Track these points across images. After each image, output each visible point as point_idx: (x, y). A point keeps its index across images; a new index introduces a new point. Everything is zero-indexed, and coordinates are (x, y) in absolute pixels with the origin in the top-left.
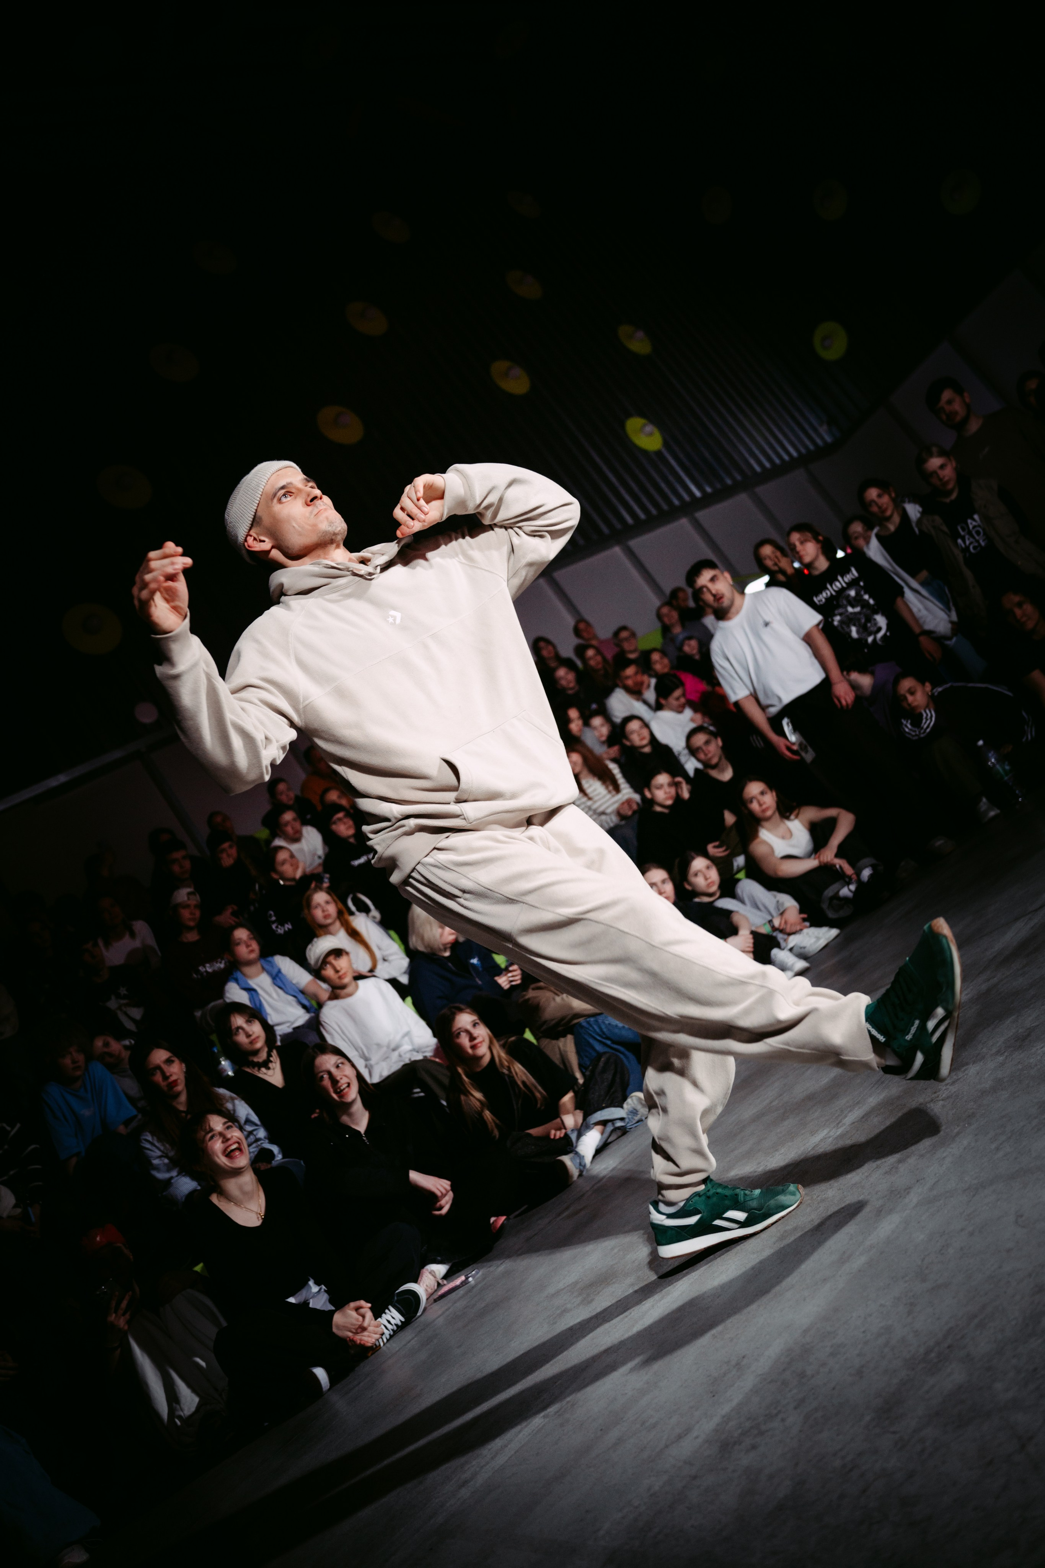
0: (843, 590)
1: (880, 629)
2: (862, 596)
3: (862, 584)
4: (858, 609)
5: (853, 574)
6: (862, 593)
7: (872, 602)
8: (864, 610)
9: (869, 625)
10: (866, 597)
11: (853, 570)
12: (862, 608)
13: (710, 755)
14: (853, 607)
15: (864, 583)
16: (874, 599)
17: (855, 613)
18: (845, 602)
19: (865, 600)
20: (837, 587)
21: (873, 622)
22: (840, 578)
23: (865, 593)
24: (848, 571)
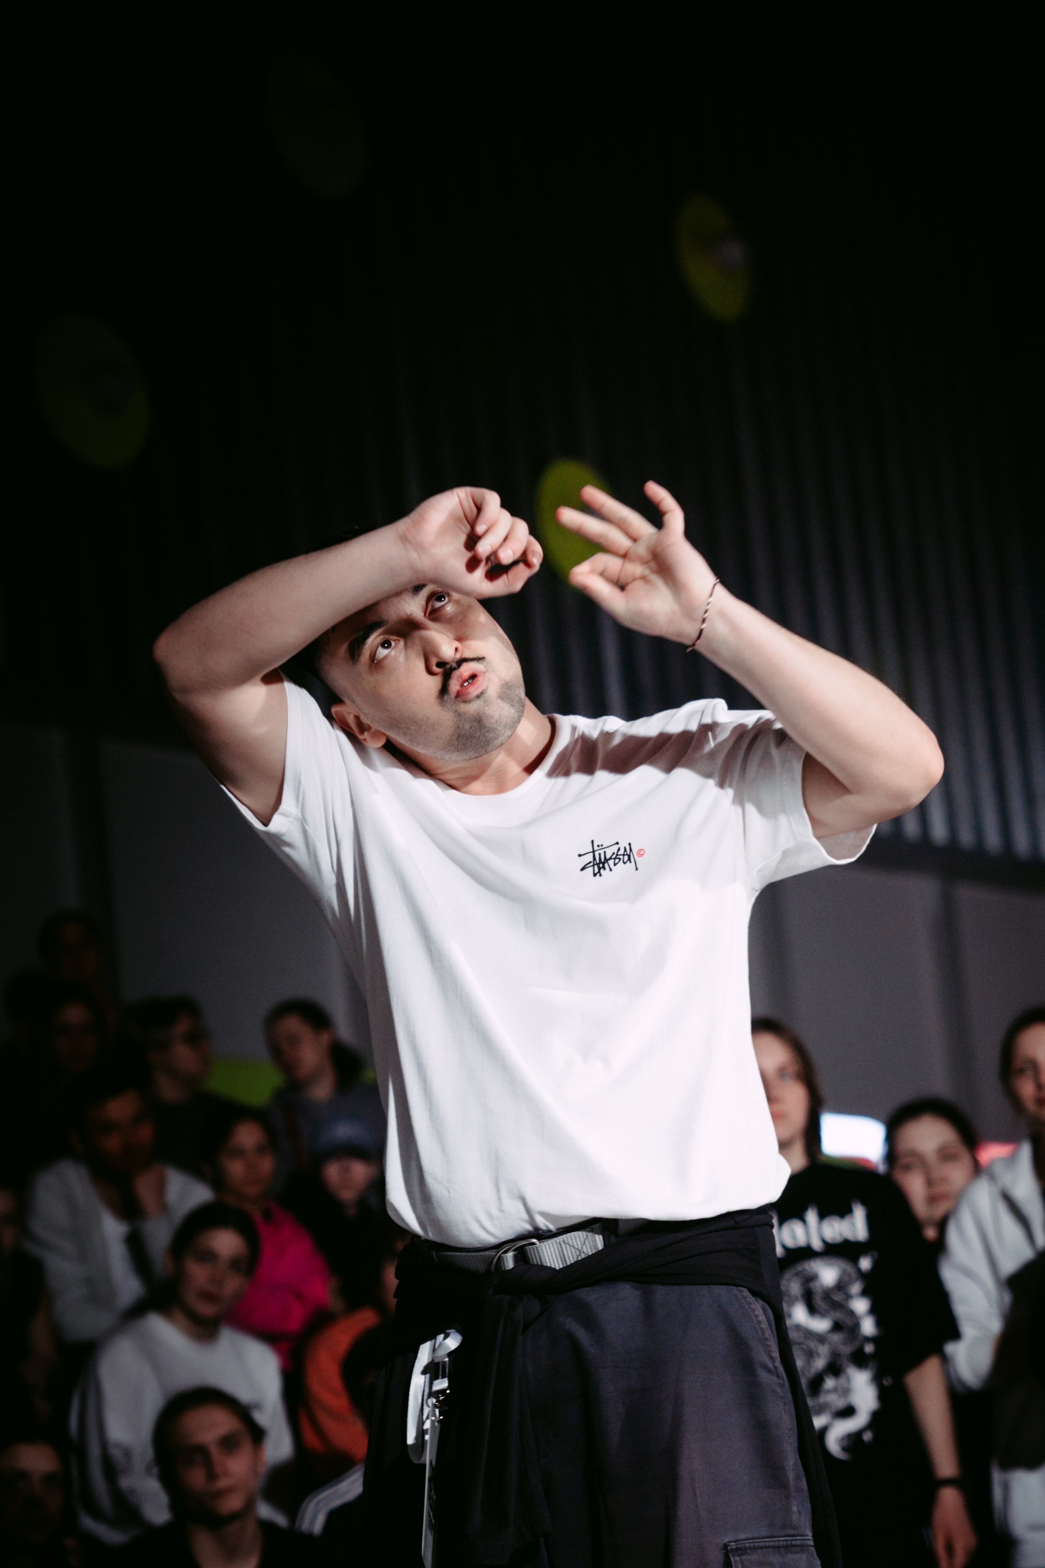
0: (805, 1253)
1: (848, 1412)
2: (849, 1297)
3: (865, 1264)
4: (821, 1325)
5: (853, 1225)
6: (856, 1288)
7: (868, 1327)
8: (837, 1338)
9: (830, 1383)
10: (860, 1306)
11: (859, 1214)
12: (837, 1327)
13: (223, 1483)
14: (812, 1310)
15: (876, 1265)
16: (879, 1323)
17: (809, 1334)
18: (795, 1288)
19: (852, 1313)
20: (794, 1237)
21: (842, 1381)
22: (811, 1216)
23: (865, 1293)
24: (844, 1212)
